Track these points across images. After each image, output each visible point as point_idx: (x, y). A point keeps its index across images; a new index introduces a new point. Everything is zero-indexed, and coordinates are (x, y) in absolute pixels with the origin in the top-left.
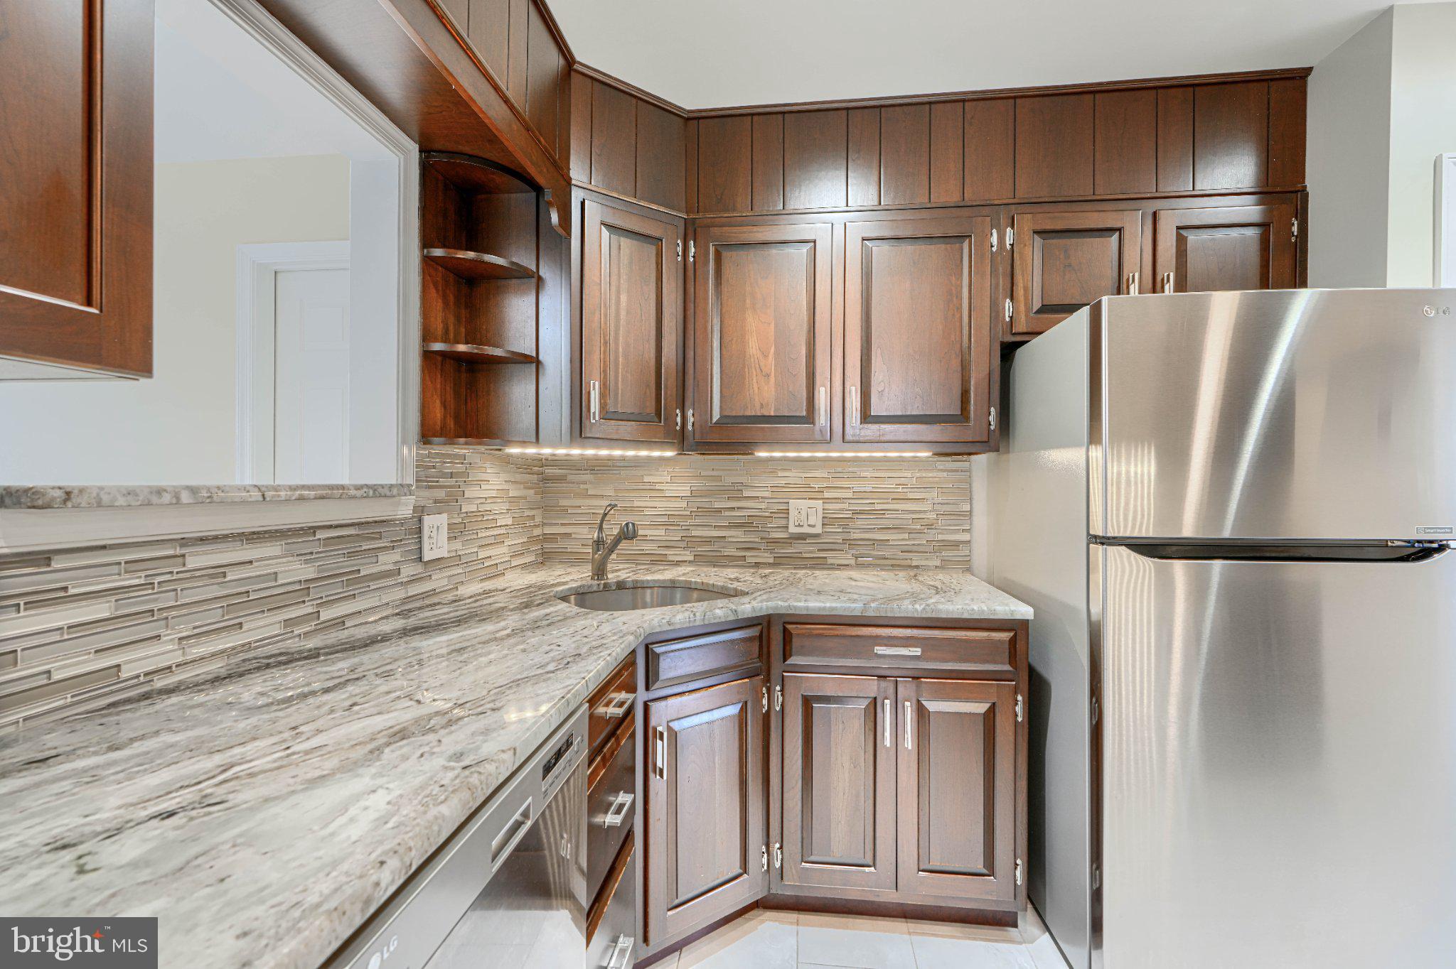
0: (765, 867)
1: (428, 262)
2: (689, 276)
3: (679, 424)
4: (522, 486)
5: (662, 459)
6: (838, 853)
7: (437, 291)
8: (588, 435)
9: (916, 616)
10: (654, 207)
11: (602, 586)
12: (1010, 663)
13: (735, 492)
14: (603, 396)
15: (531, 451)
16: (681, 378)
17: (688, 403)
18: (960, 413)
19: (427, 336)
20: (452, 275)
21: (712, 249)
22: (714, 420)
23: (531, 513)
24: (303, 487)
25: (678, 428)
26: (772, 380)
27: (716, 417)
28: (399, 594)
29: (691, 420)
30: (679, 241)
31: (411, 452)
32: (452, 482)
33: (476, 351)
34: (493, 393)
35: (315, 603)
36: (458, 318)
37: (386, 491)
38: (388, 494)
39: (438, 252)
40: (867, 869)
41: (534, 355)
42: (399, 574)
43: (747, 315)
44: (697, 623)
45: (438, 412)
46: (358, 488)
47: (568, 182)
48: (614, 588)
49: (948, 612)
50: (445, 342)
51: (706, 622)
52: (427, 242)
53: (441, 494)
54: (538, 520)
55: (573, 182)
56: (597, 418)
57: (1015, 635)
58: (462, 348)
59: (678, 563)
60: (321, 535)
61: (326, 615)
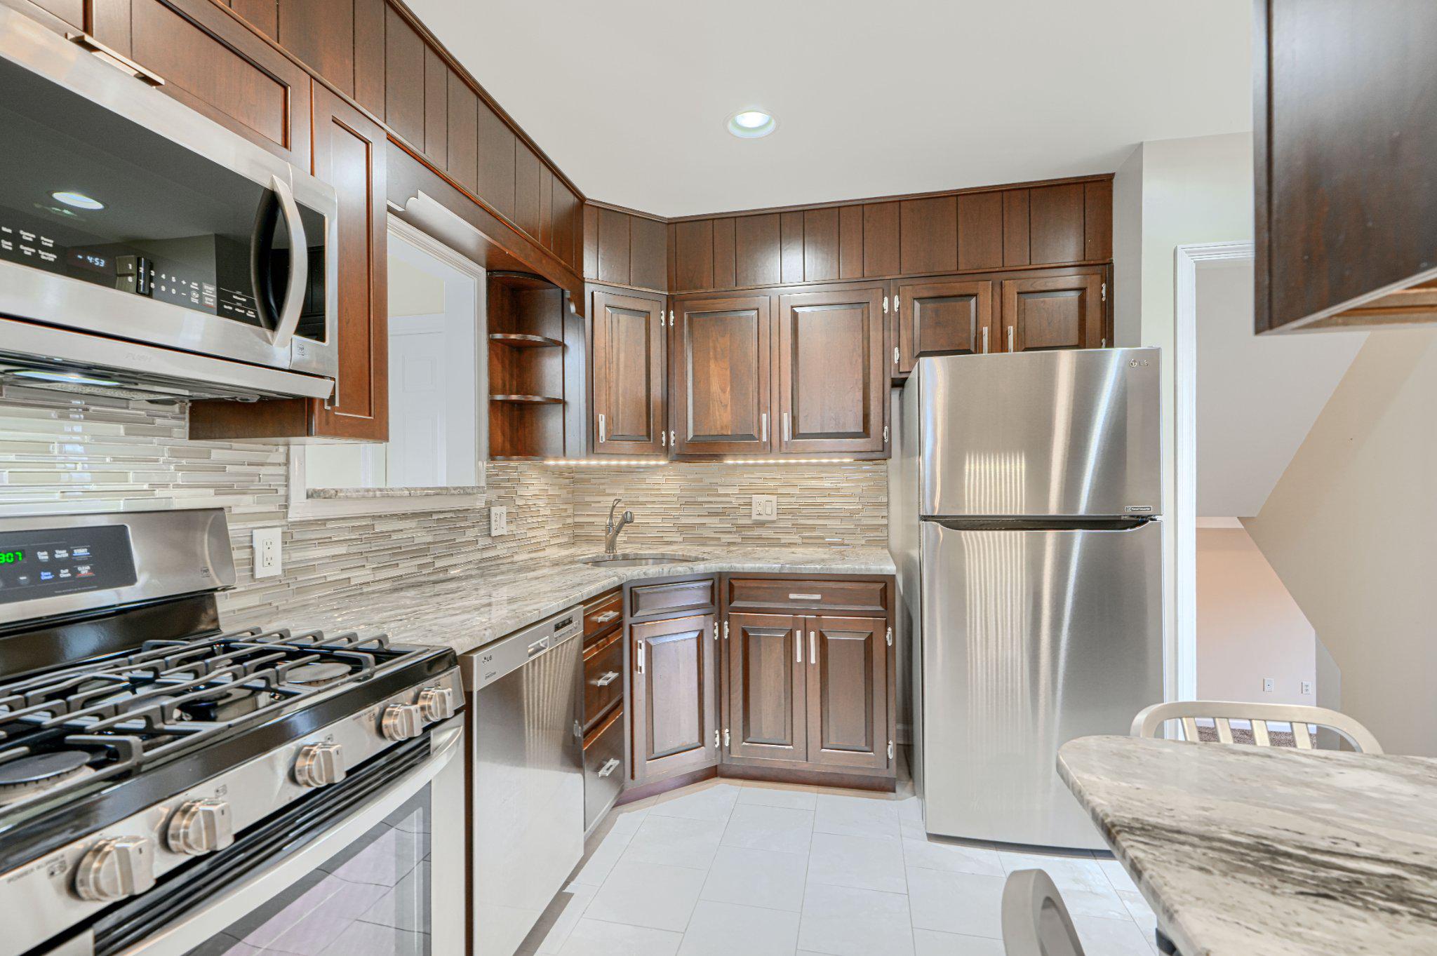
0: (718, 744)
1: (492, 342)
2: (670, 336)
3: (664, 442)
4: (557, 487)
5: (657, 466)
6: (767, 735)
7: (498, 359)
8: (599, 452)
9: (816, 572)
10: (644, 290)
11: (611, 557)
12: (881, 605)
13: (711, 489)
14: (607, 424)
15: (562, 462)
16: (665, 411)
17: (671, 426)
18: (862, 431)
19: (492, 391)
20: (507, 347)
21: (686, 317)
22: (689, 439)
23: (564, 507)
24: (428, 489)
25: (664, 445)
26: (729, 408)
27: (690, 436)
28: (478, 556)
29: (672, 438)
30: (662, 312)
31: (484, 464)
32: (509, 484)
33: (523, 399)
34: (535, 425)
35: (432, 556)
36: (512, 375)
37: (469, 491)
38: (471, 492)
39: (498, 336)
40: (787, 747)
41: (561, 398)
42: (477, 543)
43: (711, 364)
44: (665, 575)
45: (499, 439)
46: (455, 489)
47: (582, 281)
48: (621, 559)
49: (838, 569)
50: (503, 394)
51: (671, 574)
52: (491, 330)
53: (502, 493)
54: (570, 512)
55: (586, 280)
56: (604, 440)
57: (886, 586)
58: (514, 397)
59: (670, 543)
60: (435, 517)
61: (439, 564)
